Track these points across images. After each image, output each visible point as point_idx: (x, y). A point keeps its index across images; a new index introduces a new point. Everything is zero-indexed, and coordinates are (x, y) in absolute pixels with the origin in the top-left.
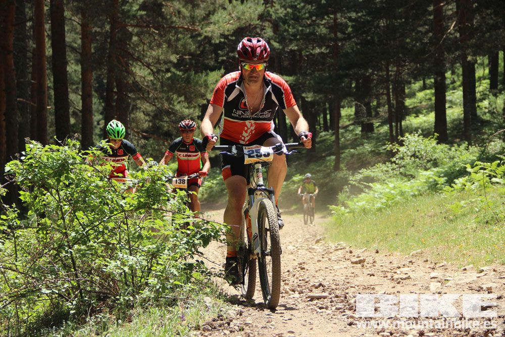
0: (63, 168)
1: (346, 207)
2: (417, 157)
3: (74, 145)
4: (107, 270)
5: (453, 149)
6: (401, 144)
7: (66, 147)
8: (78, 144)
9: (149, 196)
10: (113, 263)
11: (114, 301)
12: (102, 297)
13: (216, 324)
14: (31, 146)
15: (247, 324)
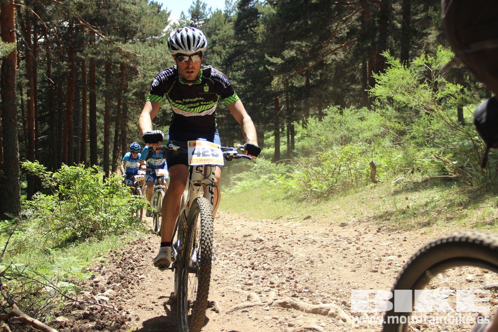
0: (77, 176)
1: (224, 192)
2: (262, 169)
3: (82, 166)
4: (94, 219)
5: (278, 165)
6: (255, 162)
7: (79, 167)
8: (84, 166)
9: (113, 188)
10: (97, 216)
11: (97, 233)
12: (92, 231)
13: (137, 242)
14: (63, 167)
15: (149, 242)
